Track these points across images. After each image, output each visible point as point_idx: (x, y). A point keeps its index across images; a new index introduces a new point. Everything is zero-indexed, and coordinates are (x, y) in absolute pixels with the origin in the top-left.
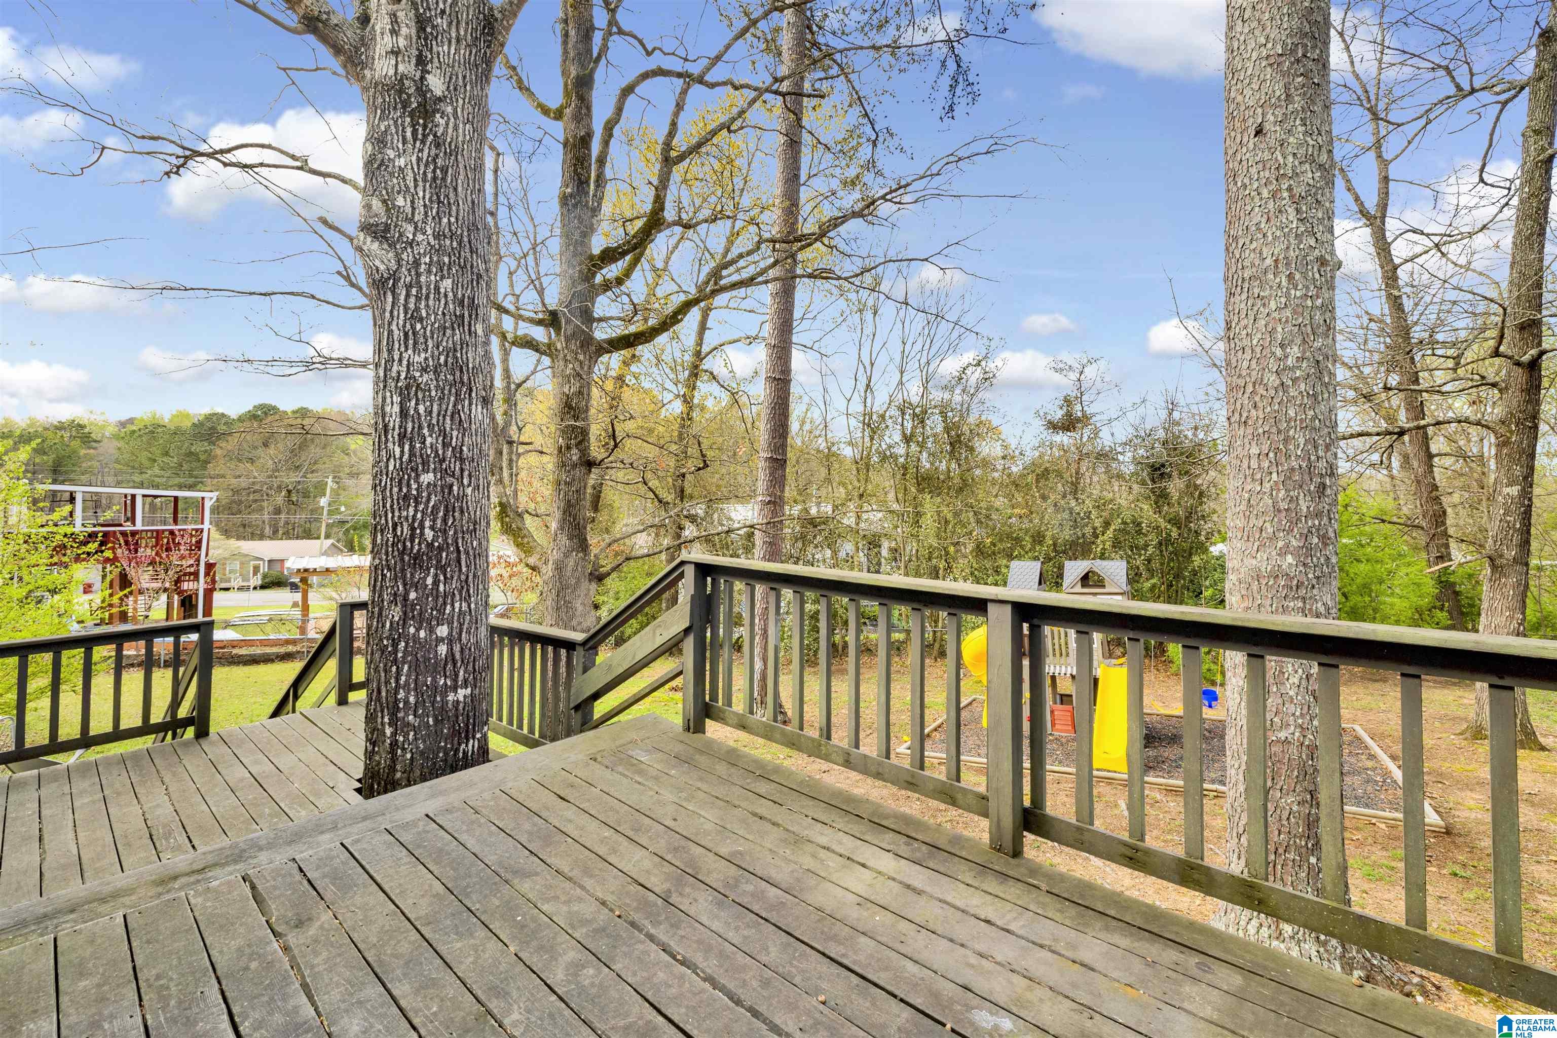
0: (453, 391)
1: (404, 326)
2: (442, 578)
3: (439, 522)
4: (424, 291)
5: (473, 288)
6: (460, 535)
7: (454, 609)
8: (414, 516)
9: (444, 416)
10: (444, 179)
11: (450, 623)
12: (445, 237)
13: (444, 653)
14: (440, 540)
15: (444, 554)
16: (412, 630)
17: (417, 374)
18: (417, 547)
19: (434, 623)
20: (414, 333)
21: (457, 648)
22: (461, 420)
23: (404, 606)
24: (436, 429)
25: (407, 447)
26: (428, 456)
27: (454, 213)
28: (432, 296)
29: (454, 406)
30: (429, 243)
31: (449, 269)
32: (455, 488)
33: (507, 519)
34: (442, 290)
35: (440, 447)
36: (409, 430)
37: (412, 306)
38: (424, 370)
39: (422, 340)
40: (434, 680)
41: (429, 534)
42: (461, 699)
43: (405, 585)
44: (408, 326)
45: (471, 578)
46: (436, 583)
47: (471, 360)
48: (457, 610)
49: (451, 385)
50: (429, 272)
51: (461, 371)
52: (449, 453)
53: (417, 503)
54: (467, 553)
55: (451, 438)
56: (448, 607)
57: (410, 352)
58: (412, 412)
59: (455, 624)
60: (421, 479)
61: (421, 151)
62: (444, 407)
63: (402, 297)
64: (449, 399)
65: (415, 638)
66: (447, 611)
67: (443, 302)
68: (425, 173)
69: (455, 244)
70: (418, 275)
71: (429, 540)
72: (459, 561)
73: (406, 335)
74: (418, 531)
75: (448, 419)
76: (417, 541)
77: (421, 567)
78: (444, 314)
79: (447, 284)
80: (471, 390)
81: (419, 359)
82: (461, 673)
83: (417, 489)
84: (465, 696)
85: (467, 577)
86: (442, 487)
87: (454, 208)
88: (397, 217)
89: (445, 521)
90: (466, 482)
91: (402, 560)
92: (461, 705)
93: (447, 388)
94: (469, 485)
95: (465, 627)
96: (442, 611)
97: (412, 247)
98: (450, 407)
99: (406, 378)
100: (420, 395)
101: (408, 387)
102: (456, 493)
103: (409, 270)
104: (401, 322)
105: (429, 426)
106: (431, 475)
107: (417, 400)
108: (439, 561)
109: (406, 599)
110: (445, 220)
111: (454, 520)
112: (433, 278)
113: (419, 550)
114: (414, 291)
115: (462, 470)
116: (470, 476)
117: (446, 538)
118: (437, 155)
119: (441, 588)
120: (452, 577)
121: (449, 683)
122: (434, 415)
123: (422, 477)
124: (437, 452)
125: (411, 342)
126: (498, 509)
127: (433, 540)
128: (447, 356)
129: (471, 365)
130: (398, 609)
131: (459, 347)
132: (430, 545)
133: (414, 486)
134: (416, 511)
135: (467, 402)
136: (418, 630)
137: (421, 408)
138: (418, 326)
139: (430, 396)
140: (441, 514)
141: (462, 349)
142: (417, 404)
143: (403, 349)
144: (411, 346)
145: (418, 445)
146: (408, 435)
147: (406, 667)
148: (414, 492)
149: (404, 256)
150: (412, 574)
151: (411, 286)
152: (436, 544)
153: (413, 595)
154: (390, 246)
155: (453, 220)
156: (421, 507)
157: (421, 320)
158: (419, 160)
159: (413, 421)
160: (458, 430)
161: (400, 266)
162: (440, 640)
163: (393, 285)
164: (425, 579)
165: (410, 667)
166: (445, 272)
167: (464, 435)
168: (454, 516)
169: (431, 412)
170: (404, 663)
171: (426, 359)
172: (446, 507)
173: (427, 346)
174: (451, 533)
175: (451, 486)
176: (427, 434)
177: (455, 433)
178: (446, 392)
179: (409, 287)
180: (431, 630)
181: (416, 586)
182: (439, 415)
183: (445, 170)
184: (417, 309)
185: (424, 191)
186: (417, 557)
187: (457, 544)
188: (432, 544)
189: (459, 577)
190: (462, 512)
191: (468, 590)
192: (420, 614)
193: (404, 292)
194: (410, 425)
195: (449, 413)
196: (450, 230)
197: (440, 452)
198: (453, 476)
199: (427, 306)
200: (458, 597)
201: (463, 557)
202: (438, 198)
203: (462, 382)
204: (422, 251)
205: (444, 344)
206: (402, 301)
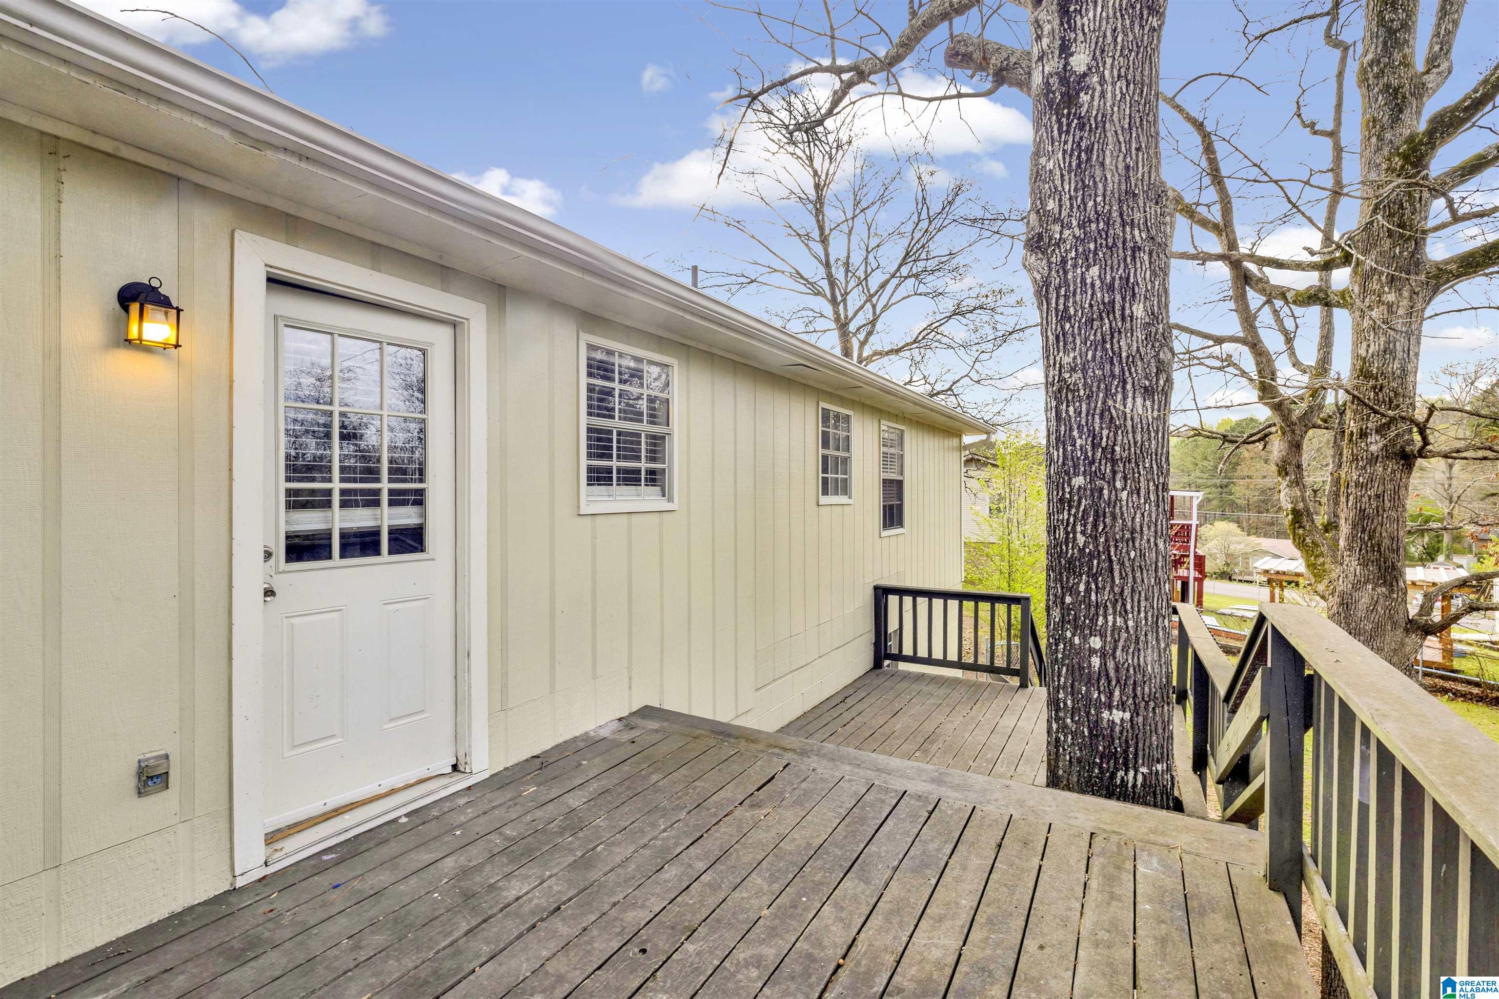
0: (1102, 386)
1: (1056, 330)
2: (1093, 586)
3: (1089, 527)
4: (1071, 289)
5: (1126, 265)
6: (1112, 544)
7: (1107, 622)
8: (1068, 520)
9: (1093, 415)
10: (1089, 160)
11: (1103, 636)
12: (1090, 221)
13: (1097, 665)
14: (1091, 547)
15: (1095, 562)
16: (1069, 634)
17: (1067, 375)
18: (1070, 551)
19: (1087, 632)
20: (1064, 335)
21: (1111, 665)
22: (1112, 417)
23: (1062, 609)
24: (1085, 430)
25: (1061, 450)
26: (1078, 458)
27: (1100, 192)
28: (1079, 290)
29: (1104, 402)
30: (1074, 236)
31: (1096, 254)
32: (1106, 492)
33: (1301, 531)
34: (1089, 281)
35: (1089, 448)
36: (1062, 433)
37: (1061, 307)
38: (1073, 370)
39: (1071, 339)
40: (1088, 690)
41: (1081, 540)
42: (1118, 721)
43: (1062, 588)
44: (1059, 328)
45: (1127, 592)
46: (1088, 590)
47: (1124, 348)
48: (1110, 624)
49: (1099, 381)
50: (1075, 266)
51: (1112, 363)
52: (1099, 455)
53: (1070, 507)
54: (1122, 564)
55: (1101, 439)
56: (1101, 618)
57: (1061, 354)
58: (1064, 415)
59: (1109, 639)
60: (1073, 483)
61: (1066, 143)
62: (1093, 405)
63: (1054, 301)
64: (1097, 395)
65: (1072, 644)
66: (1100, 623)
67: (1090, 293)
68: (1070, 162)
69: (1101, 225)
70: (1066, 273)
71: (1081, 545)
72: (1111, 570)
73: (1057, 337)
74: (1071, 536)
75: (1097, 417)
76: (1070, 545)
77: (1075, 573)
78: (1091, 306)
79: (1095, 271)
80: (1125, 382)
81: (1067, 360)
82: (1117, 693)
83: (1070, 493)
84: (1122, 720)
85: (1122, 591)
86: (1091, 490)
87: (1100, 186)
88: (1047, 223)
89: (1095, 526)
90: (1119, 485)
91: (1060, 562)
92: (1118, 729)
93: (1095, 384)
94: (1124, 489)
95: (1121, 644)
96: (1094, 620)
97: (1059, 247)
98: (1099, 405)
99: (1058, 382)
100: (1070, 397)
101: (1060, 391)
102: (1106, 497)
103: (1058, 272)
104: (1054, 326)
105: (1078, 428)
106: (1081, 478)
107: (1068, 402)
108: (1090, 568)
109: (1063, 603)
110: (1091, 204)
111: (1105, 526)
112: (1079, 271)
113: (1073, 554)
114: (1063, 292)
115: (1114, 473)
116: (1125, 478)
117: (1098, 545)
118: (1081, 138)
119: (1093, 598)
120: (1104, 588)
121: (1103, 700)
122: (1083, 415)
123: (1074, 480)
124: (1086, 453)
125: (1061, 344)
126: (1290, 517)
127: (1084, 546)
128: (1096, 349)
129: (1124, 354)
130: (1058, 610)
131: (1108, 338)
132: (1082, 551)
133: (1068, 490)
134: (1069, 514)
135: (1119, 397)
136: (1074, 635)
137: (1071, 409)
138: (1067, 326)
139: (1079, 396)
140: (1091, 519)
141: (1112, 337)
142: (1068, 406)
143: (1056, 353)
144: (1061, 348)
145: (1069, 448)
146: (1062, 439)
147: (1064, 669)
148: (1068, 496)
149: (1053, 260)
150: (1067, 578)
151: (1060, 287)
152: (1087, 550)
153: (1068, 600)
154: (1043, 253)
155: (1099, 199)
156: (1073, 511)
157: (1069, 319)
158: (1065, 152)
159: (1065, 424)
160: (1109, 429)
161: (1050, 270)
162: (1092, 651)
163: (1046, 291)
164: (1078, 584)
165: (1067, 670)
166: (1091, 260)
167: (1116, 434)
168: (1104, 523)
169: (1080, 413)
170: (1063, 665)
171: (1075, 358)
172: (1097, 512)
173: (1075, 344)
174: (1102, 540)
175: (1101, 490)
176: (1077, 436)
177: (1105, 432)
178: (1094, 389)
179: (1058, 289)
180: (1085, 639)
181: (1070, 590)
182: (1087, 415)
183: (1089, 150)
184: (1066, 308)
185: (1070, 183)
186: (1070, 562)
187: (1109, 552)
188: (1084, 549)
189: (1112, 588)
190: (1114, 518)
191: (1124, 605)
192: (1075, 620)
193: (1055, 295)
194: (1063, 428)
195: (1098, 411)
196: (1096, 212)
197: (1090, 454)
198: (1103, 479)
199: (1075, 302)
200: (1110, 611)
201: (1116, 567)
202: (1083, 182)
203: (1113, 376)
204: (1068, 247)
205: (1092, 337)
206: (1054, 305)
